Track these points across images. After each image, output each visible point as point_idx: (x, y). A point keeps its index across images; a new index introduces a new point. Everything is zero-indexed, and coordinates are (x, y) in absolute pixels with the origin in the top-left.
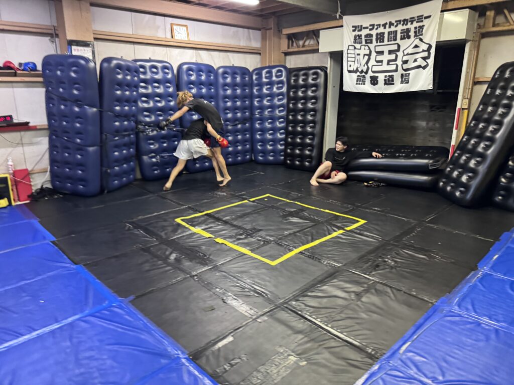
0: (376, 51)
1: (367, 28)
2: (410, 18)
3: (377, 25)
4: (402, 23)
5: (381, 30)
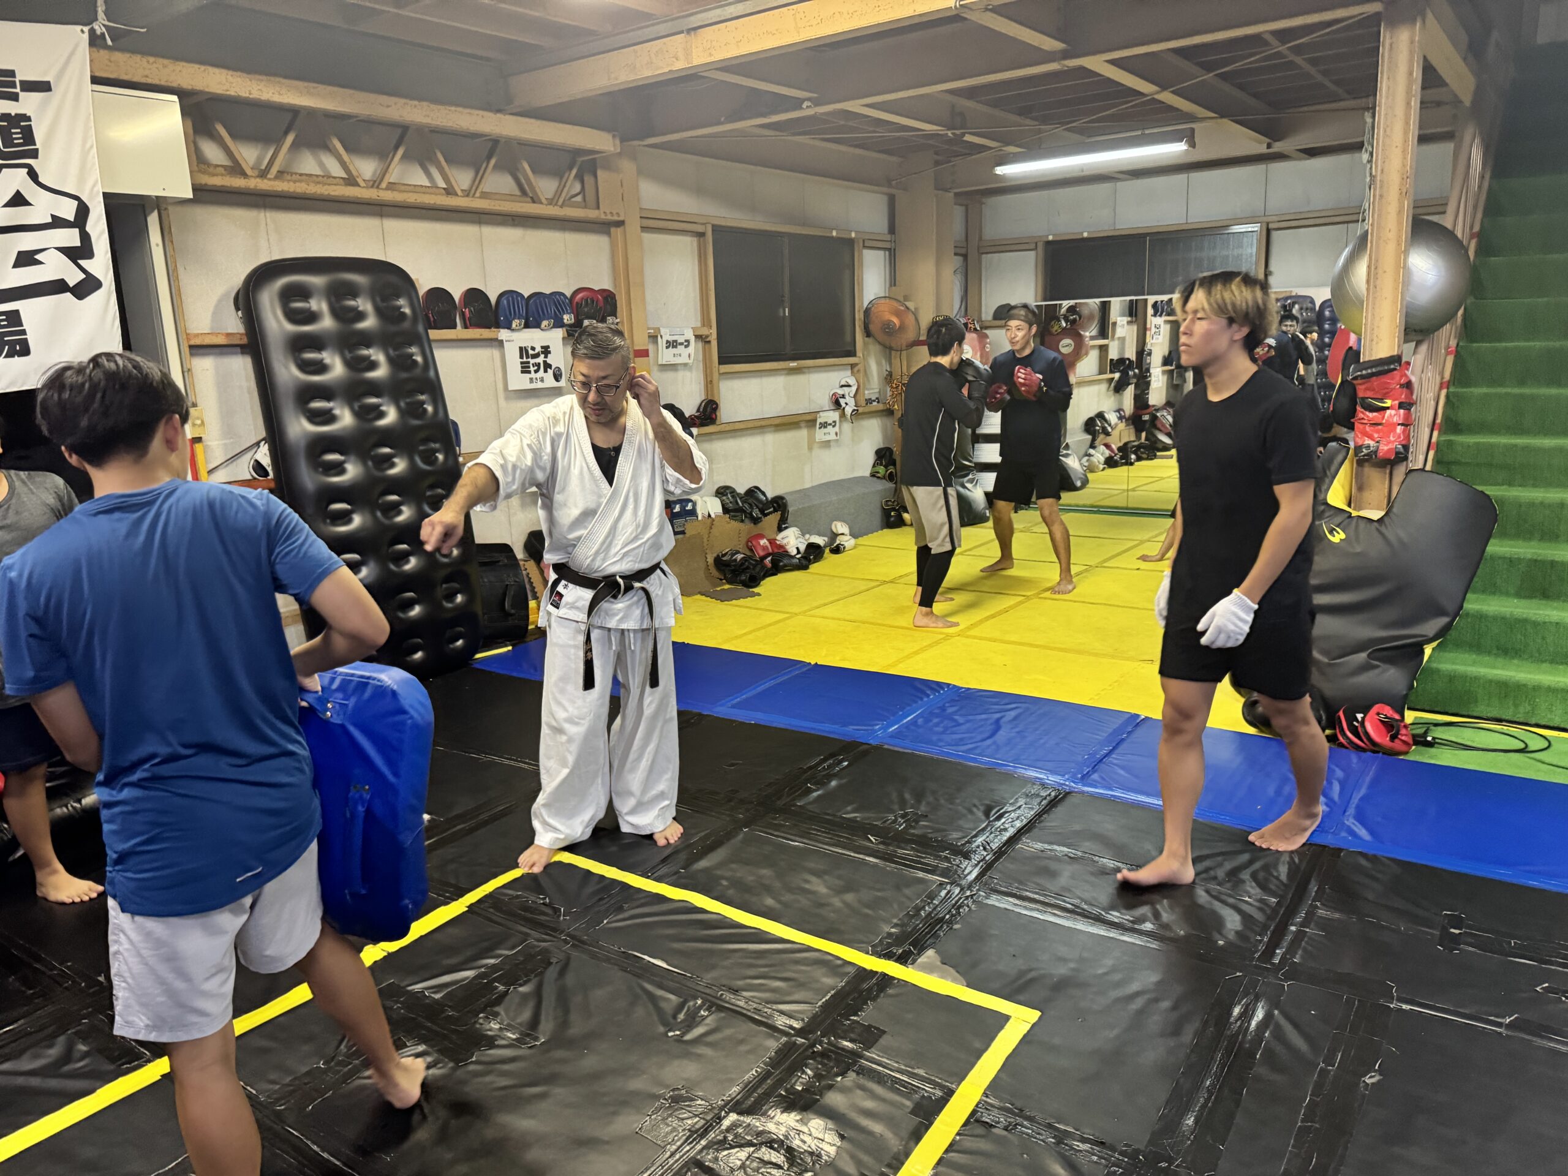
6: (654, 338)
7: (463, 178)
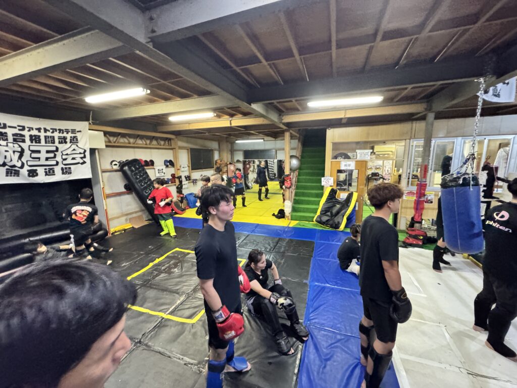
0: (31, 149)
1: (15, 128)
2: (65, 130)
3: (28, 127)
4: (58, 131)
5: (34, 132)
6: (180, 167)
7: (148, 142)
